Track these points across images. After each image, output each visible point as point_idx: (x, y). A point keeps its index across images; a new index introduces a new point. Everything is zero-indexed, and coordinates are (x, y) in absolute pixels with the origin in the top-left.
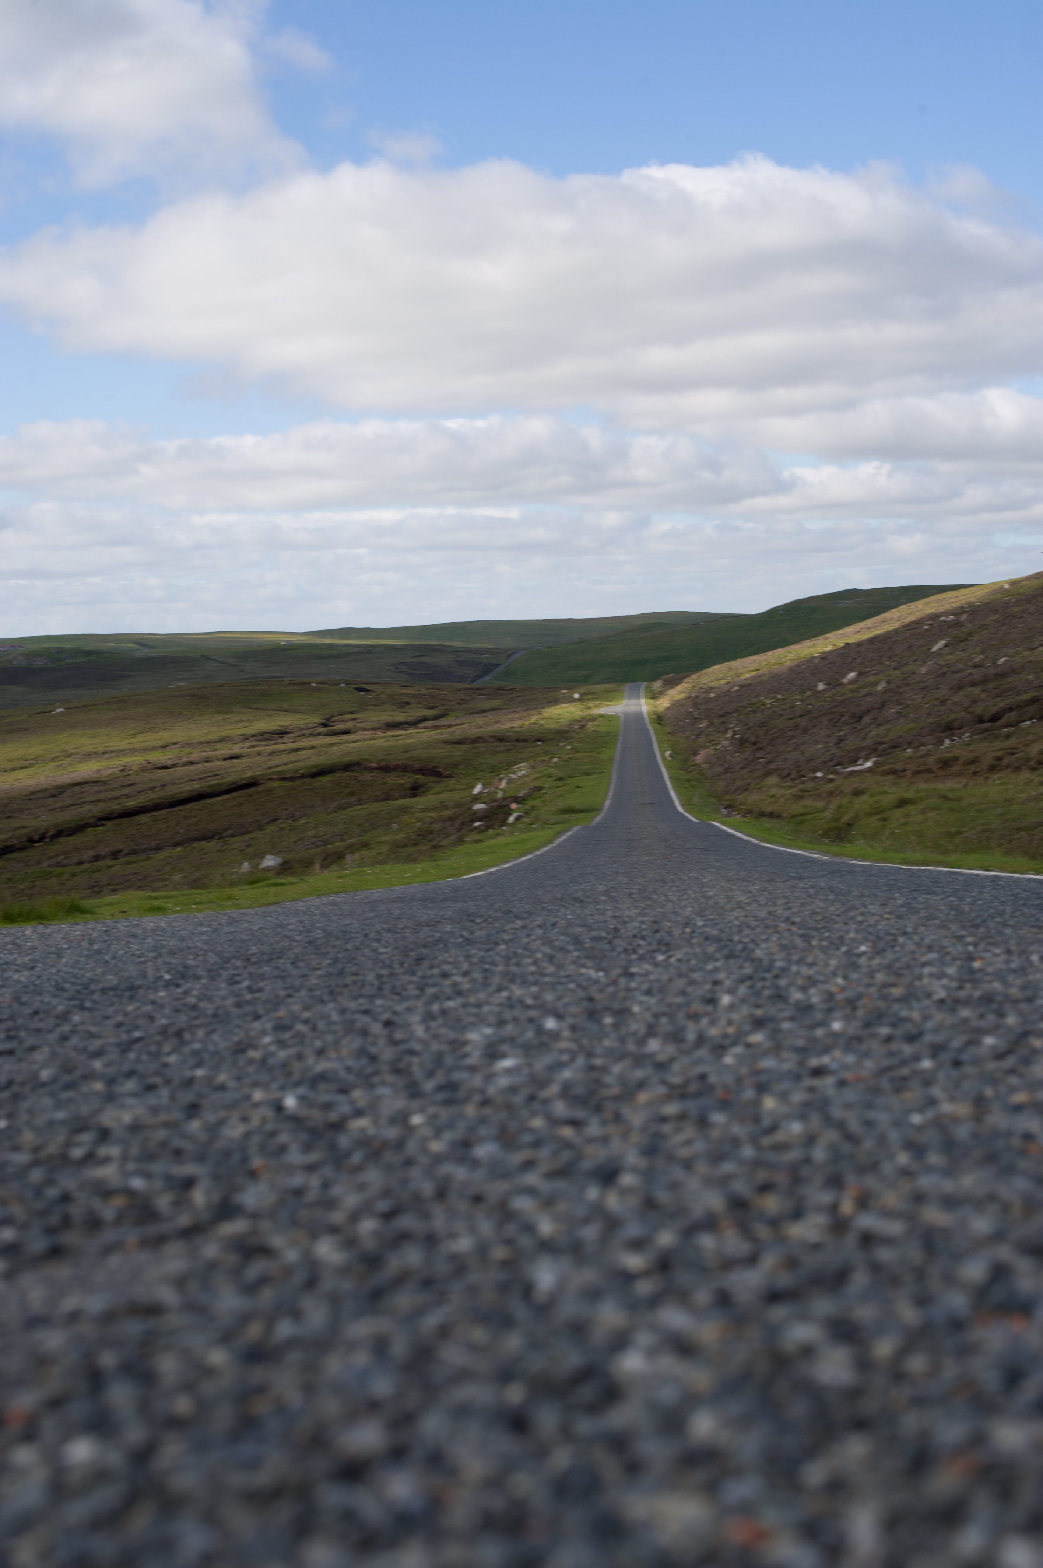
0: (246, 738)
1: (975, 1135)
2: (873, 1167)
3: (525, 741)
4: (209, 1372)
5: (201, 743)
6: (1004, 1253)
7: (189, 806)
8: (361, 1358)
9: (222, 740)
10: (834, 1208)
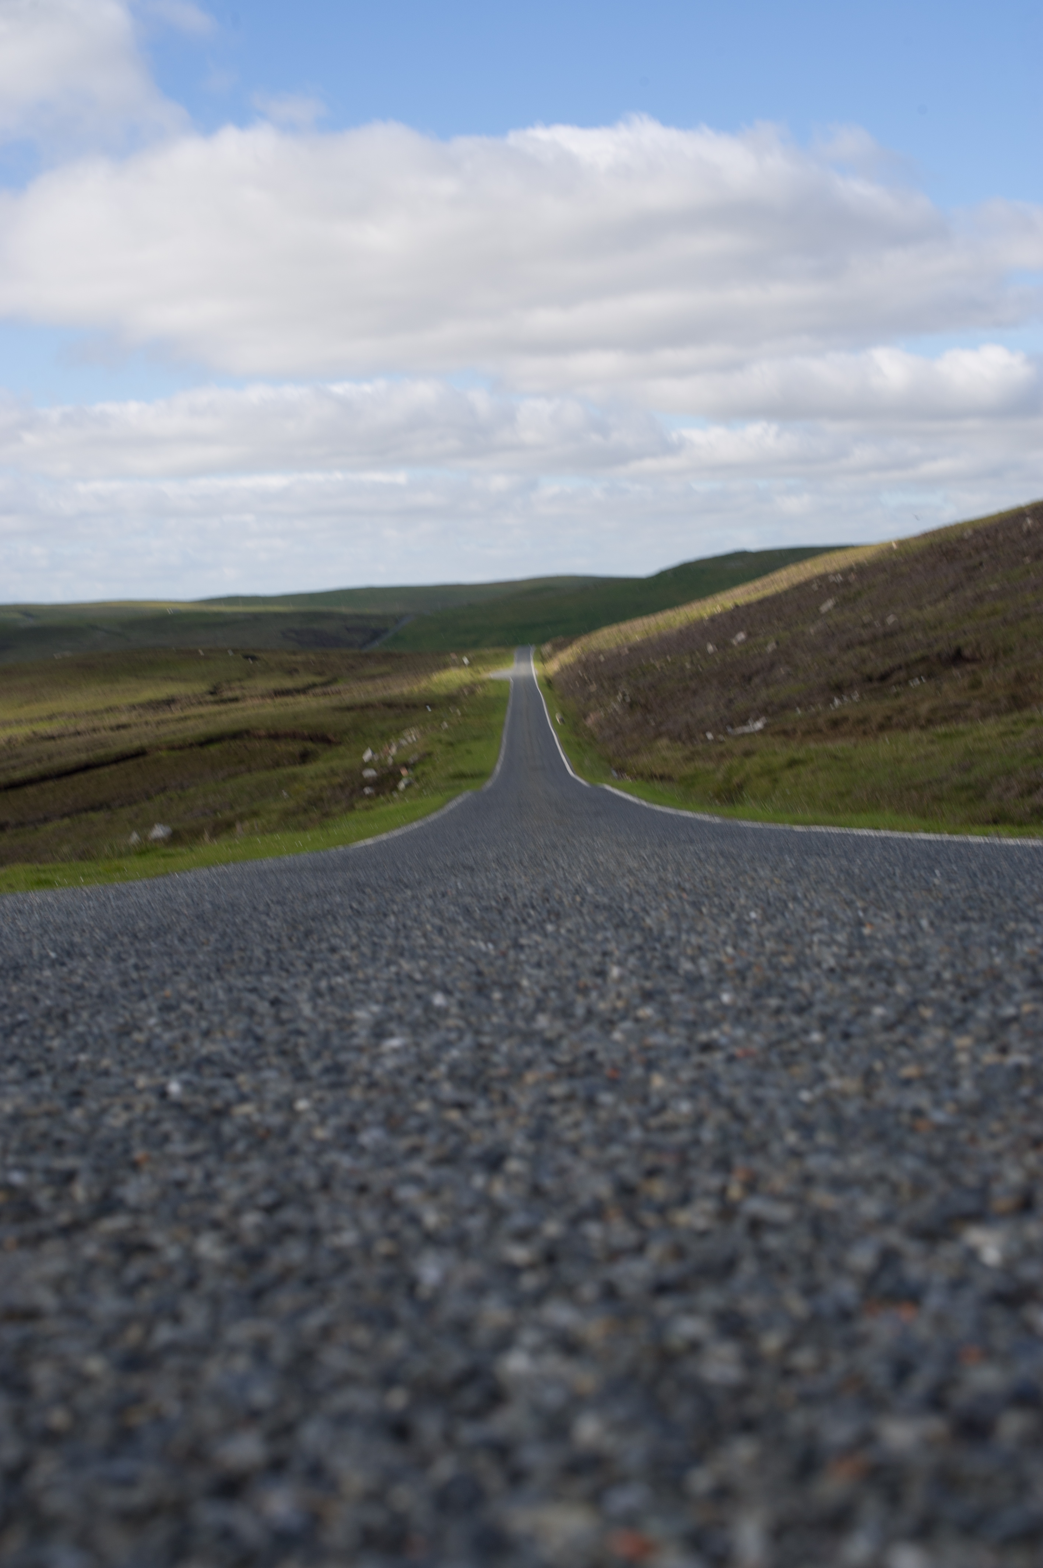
0: (133, 707)
1: (864, 1112)
2: (762, 1147)
3: (415, 706)
4: (85, 1380)
5: (87, 713)
6: (893, 1237)
7: (76, 778)
8: (241, 1363)
9: (110, 710)
10: (723, 1192)
